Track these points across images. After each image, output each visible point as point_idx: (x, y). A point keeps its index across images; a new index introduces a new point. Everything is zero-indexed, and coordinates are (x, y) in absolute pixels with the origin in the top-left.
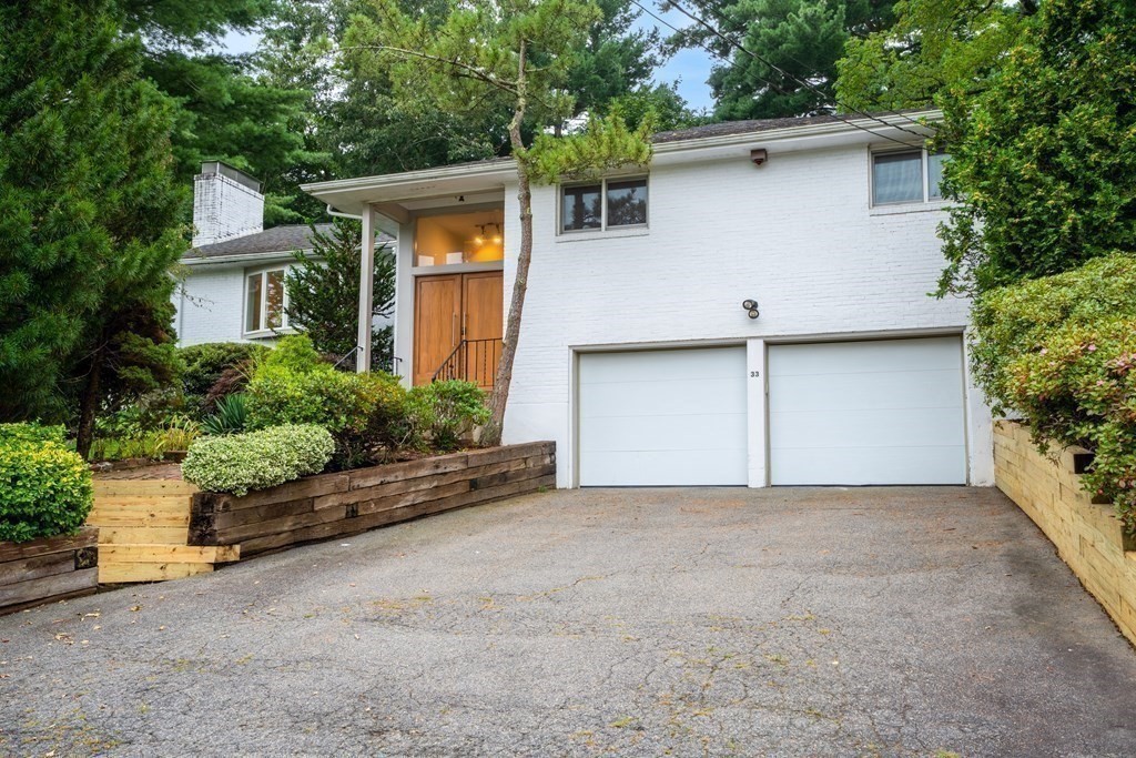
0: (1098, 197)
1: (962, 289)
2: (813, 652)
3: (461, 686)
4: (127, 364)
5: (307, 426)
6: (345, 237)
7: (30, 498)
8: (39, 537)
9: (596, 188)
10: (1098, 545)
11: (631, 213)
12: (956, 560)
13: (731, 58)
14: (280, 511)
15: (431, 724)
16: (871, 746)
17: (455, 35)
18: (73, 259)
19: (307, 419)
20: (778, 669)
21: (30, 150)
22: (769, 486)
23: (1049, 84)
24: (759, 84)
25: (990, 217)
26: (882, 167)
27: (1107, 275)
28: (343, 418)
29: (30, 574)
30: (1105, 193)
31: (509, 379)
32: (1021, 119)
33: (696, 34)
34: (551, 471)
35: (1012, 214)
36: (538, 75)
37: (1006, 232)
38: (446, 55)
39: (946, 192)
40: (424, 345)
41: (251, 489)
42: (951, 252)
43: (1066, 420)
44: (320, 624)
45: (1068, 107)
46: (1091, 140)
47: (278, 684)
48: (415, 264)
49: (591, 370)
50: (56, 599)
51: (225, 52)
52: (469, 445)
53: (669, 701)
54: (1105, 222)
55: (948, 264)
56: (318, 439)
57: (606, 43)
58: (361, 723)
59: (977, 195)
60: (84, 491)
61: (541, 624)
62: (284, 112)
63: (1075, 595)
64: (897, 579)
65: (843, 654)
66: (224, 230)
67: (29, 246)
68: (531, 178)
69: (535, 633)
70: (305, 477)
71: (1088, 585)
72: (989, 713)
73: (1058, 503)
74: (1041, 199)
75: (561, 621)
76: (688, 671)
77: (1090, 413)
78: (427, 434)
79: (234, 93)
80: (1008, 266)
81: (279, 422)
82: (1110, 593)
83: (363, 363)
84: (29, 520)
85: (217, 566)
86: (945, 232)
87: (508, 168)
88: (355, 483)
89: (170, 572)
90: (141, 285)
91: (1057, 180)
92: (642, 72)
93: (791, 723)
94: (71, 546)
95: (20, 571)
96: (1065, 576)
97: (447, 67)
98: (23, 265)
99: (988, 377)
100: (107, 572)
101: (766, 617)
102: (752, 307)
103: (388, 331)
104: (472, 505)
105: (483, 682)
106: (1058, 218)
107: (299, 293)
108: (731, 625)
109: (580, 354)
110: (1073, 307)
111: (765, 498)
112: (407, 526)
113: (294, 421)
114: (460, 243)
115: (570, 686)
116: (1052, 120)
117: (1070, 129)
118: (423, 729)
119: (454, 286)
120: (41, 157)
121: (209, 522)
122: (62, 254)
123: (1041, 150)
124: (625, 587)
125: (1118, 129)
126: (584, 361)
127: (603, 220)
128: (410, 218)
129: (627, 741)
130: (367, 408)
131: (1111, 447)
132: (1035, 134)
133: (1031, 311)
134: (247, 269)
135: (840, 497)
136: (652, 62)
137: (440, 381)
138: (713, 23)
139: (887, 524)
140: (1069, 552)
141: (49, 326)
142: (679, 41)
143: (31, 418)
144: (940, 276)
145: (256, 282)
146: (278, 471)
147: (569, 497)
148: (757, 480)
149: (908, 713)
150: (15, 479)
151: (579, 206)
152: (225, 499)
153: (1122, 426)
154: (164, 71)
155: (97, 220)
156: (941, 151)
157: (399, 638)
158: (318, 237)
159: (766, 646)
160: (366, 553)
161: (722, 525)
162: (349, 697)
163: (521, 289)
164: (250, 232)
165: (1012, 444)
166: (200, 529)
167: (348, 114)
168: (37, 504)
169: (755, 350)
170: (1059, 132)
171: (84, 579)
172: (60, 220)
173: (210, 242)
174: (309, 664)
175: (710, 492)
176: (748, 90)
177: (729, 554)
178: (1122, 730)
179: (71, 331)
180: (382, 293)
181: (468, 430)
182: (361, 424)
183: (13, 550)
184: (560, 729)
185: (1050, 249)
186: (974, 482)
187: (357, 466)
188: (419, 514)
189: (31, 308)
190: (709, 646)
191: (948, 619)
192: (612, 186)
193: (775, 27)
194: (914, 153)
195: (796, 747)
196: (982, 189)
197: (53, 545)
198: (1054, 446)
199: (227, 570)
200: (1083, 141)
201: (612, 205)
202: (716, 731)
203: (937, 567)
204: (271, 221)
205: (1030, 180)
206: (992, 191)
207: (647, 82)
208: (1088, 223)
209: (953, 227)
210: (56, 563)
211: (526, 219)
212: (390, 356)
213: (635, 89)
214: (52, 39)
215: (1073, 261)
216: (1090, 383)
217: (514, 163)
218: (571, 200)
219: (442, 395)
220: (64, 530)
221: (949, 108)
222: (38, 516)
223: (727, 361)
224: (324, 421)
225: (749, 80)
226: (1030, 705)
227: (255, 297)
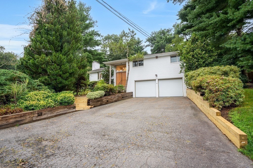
0: (200, 61)
1: (183, 72)
2: (166, 122)
3: (117, 128)
4: (82, 84)
5: (101, 91)
6: (108, 68)
7: (67, 100)
8: (68, 105)
9: (137, 62)
10: (204, 106)
11: (141, 64)
12: (184, 107)
13: (153, 47)
14: (98, 101)
15: (112, 134)
16: (176, 139)
17: (120, 44)
18: (74, 71)
19: (101, 90)
20: (161, 125)
21: (69, 59)
22: (159, 97)
23: (192, 47)
24: (156, 50)
25: (187, 63)
26: (172, 58)
27: (203, 70)
28: (106, 90)
29: (67, 109)
30: (200, 60)
31: (127, 84)
32: (189, 51)
33: (149, 45)
34: (132, 95)
35: (189, 63)
36: (130, 48)
37: (188, 65)
38: (119, 46)
39: (180, 61)
40: (117, 81)
41: (94, 99)
42: (181, 68)
43: (200, 89)
44: (101, 117)
45: (195, 50)
46: (198, 53)
47: (93, 127)
48: (116, 71)
49: (137, 83)
50: (71, 112)
51: (96, 49)
52: (122, 92)
53: (146, 131)
54: (201, 64)
55: (181, 69)
56: (103, 92)
57: (138, 46)
58: (102, 134)
59: (184, 61)
60: (74, 99)
61: (129, 117)
62: (102, 55)
63: (201, 112)
64: (177, 110)
65: (171, 123)
66: (95, 68)
67: (69, 70)
68: (129, 61)
69: (128, 119)
70: (101, 97)
71: (202, 111)
72: (193, 133)
73: (197, 100)
74: (192, 61)
75: (132, 117)
76: (149, 125)
77: (204, 88)
78: (117, 91)
79: (97, 53)
80: (189, 69)
81: (98, 90)
82: (206, 113)
83: (110, 83)
84: (67, 103)
85: (91, 108)
86: (180, 65)
87: (126, 60)
88: (108, 98)
89: (85, 109)
90: (83, 74)
91: (194, 59)
92: (143, 49)
93: (164, 135)
94: (72, 106)
95: (66, 109)
96: (199, 109)
97: (119, 48)
98: (68, 72)
99: (186, 83)
100: (77, 109)
101: (159, 116)
102: (156, 75)
103: (113, 79)
104: (123, 100)
105: (120, 127)
106: (195, 63)
107: (103, 75)
108: (155, 118)
109: (135, 81)
110: (200, 74)
111: (158, 99)
112: (114, 103)
113: (100, 90)
114: (121, 69)
115: (132, 128)
116: (193, 51)
117: (196, 52)
118: (111, 135)
119: (121, 74)
120: (71, 60)
121: (89, 103)
122: (73, 71)
123: (192, 55)
124: (141, 112)
125: (202, 52)
126: (136, 82)
127: (138, 65)
128: (115, 66)
129: (140, 138)
130: (109, 88)
131: (208, 93)
132: (191, 53)
133: (194, 75)
134: (98, 73)
135: (168, 98)
136: (144, 48)
137: (119, 85)
138: (151, 44)
139: (174, 102)
140: (199, 106)
141: (71, 79)
142: (147, 46)
143: (69, 90)
144: (180, 71)
145: (99, 74)
146: (98, 96)
147: (134, 99)
148: (157, 96)
149: (181, 133)
150: (65, 98)
151: (135, 64)
152: (91, 100)
153: (209, 90)
154: (89, 51)
155: (77, 67)
156: (179, 56)
157: (110, 119)
158: (105, 68)
159: (160, 121)
160: (108, 106)
161: (153, 102)
162: (102, 129)
163: (128, 74)
164: (98, 68)
165: (189, 92)
166: (88, 104)
167: (110, 55)
168: (68, 101)
169: (157, 80)
170: (194, 53)
171: (74, 110)
172: (72, 67)
173: (94, 70)
174: (98, 123)
175: (152, 98)
176: (155, 51)
177: (154, 106)
178: (214, 136)
179: (74, 80)
180: (112, 75)
181: (122, 91)
182: (108, 90)
183: (65, 107)
184: (130, 136)
185: (194, 67)
186: (184, 96)
187: (108, 95)
188: (116, 101)
189: (69, 77)
190: (152, 121)
191: (184, 116)
192: (139, 61)
193: (158, 44)
194: (176, 56)
195: (165, 140)
196: (185, 60)
197: (70, 106)
198: (198, 93)
199: (92, 109)
200: (197, 54)
201: (139, 64)
202: (153, 137)
203: (181, 108)
204: (101, 67)
205: (191, 59)
206: (186, 60)
207: (143, 51)
208: (198, 64)
209: (181, 65)
210: (71, 108)
211: (129, 65)
212: (113, 82)
213: (142, 51)
214: (73, 46)
215: (197, 69)
216: (204, 84)
217: (127, 59)
218: (134, 63)
219: (119, 87)
220: (71, 104)
221: (180, 50)
222: (68, 102)
223: (154, 82)
224: (104, 90)
225: (155, 50)
226: (199, 132)
227: (99, 76)
